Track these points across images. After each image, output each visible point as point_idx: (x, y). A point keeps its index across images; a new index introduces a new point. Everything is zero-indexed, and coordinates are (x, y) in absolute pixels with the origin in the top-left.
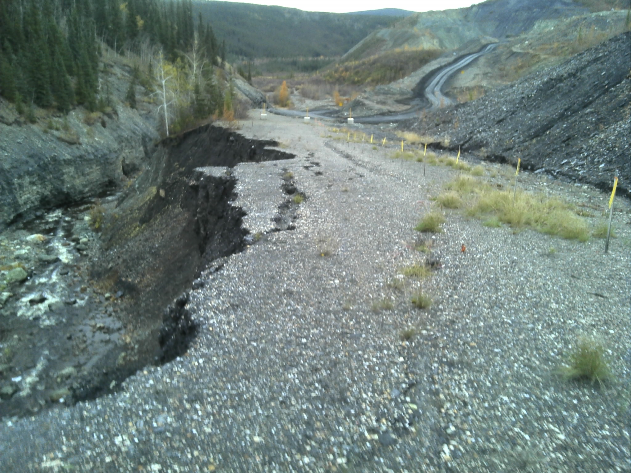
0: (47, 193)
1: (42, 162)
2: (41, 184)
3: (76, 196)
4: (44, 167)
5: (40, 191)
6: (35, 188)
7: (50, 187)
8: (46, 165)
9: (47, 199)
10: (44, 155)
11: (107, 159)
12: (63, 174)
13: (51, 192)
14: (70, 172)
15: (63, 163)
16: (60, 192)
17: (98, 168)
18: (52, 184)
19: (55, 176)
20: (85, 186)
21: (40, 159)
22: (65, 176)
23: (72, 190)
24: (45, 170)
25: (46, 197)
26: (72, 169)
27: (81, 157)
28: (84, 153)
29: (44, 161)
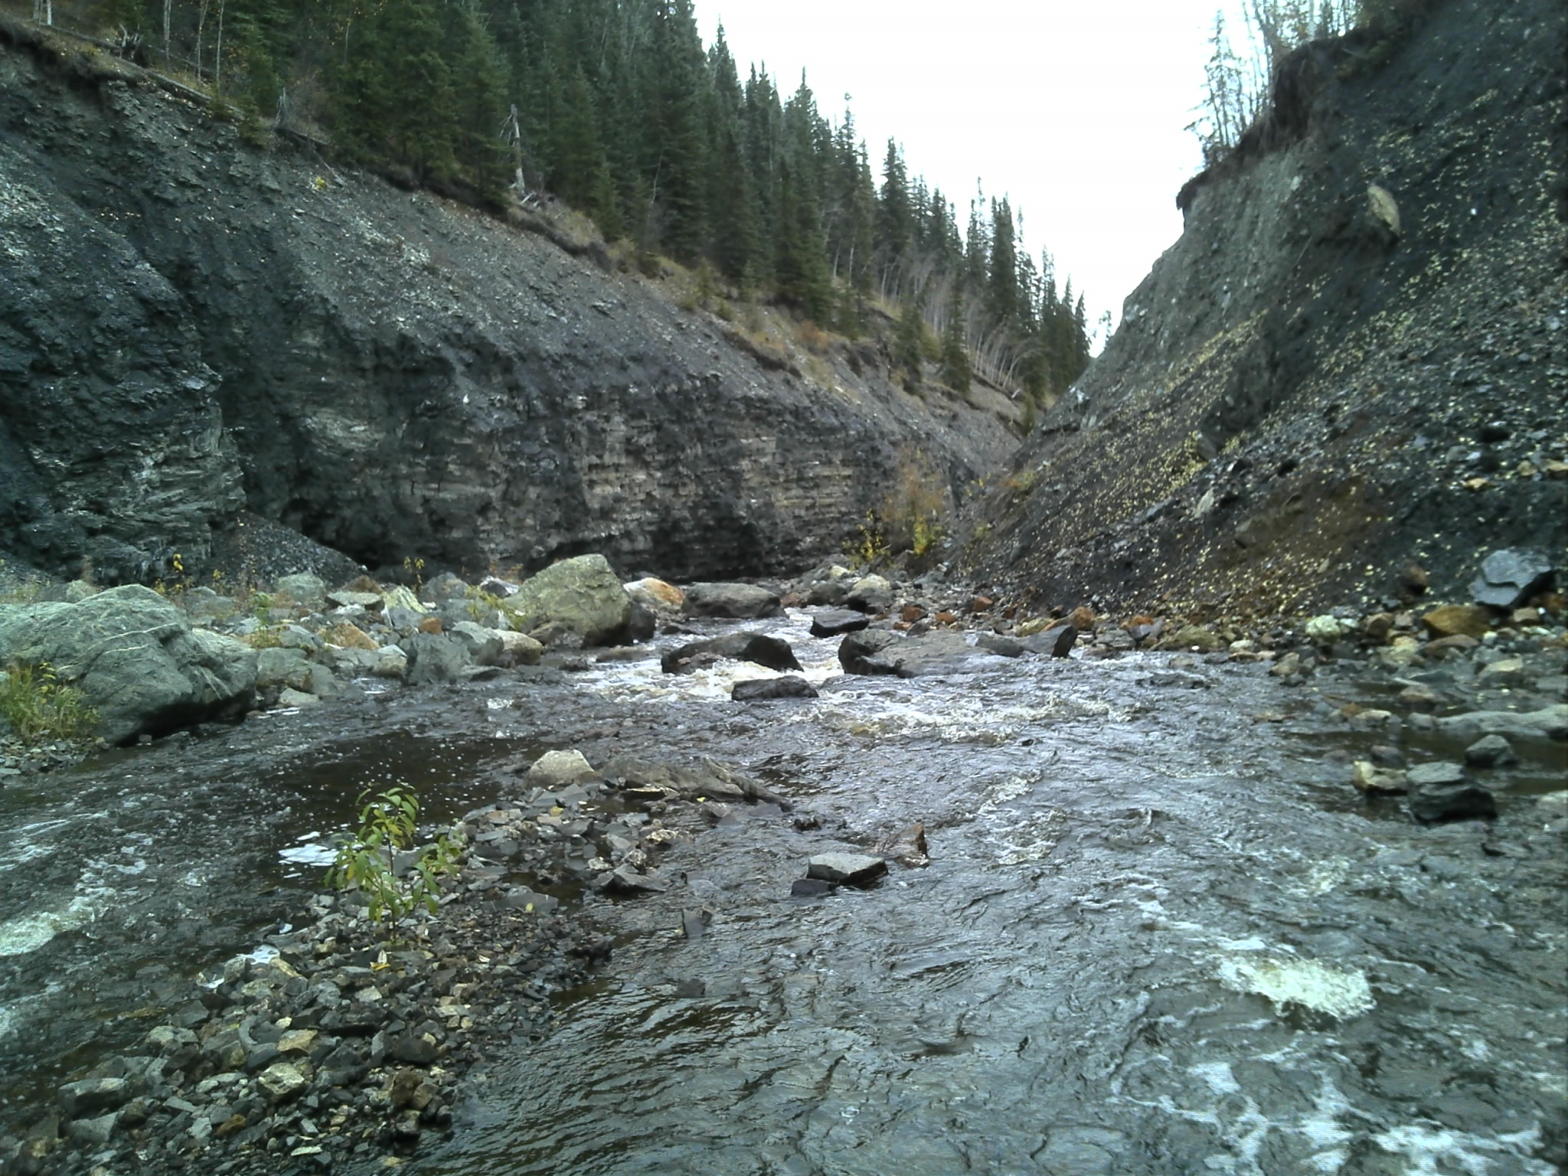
0: (680, 512)
1: (674, 387)
2: (663, 467)
3: (771, 552)
4: (680, 406)
5: (656, 493)
6: (641, 476)
7: (691, 490)
8: (686, 399)
9: (677, 538)
10: (682, 367)
11: (875, 451)
12: (740, 454)
13: (693, 509)
14: (761, 452)
15: (741, 408)
16: (726, 521)
17: (847, 472)
18: (699, 480)
19: (712, 451)
20: (805, 526)
21: (665, 372)
22: (745, 464)
23: (763, 523)
24: (680, 419)
25: (676, 526)
26: (769, 442)
27: (797, 413)
28: (807, 402)
29: (680, 382)
